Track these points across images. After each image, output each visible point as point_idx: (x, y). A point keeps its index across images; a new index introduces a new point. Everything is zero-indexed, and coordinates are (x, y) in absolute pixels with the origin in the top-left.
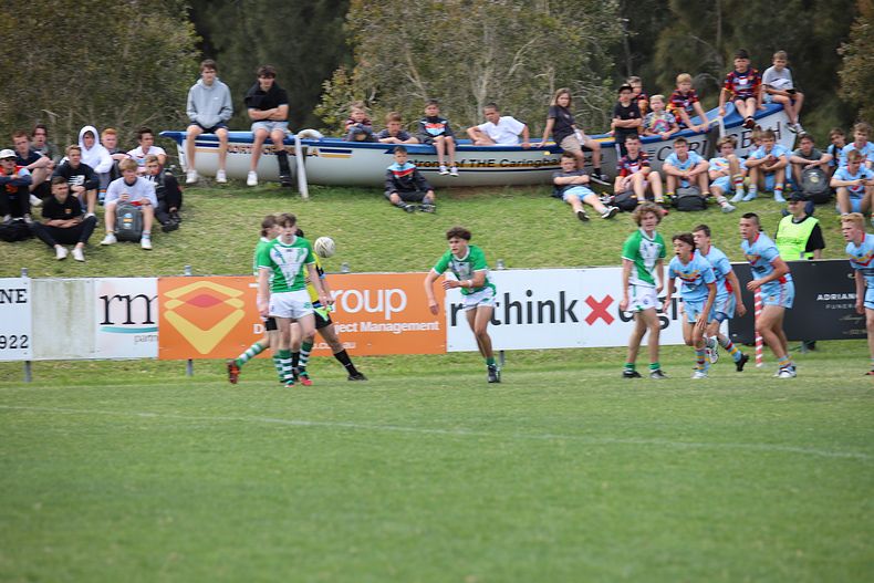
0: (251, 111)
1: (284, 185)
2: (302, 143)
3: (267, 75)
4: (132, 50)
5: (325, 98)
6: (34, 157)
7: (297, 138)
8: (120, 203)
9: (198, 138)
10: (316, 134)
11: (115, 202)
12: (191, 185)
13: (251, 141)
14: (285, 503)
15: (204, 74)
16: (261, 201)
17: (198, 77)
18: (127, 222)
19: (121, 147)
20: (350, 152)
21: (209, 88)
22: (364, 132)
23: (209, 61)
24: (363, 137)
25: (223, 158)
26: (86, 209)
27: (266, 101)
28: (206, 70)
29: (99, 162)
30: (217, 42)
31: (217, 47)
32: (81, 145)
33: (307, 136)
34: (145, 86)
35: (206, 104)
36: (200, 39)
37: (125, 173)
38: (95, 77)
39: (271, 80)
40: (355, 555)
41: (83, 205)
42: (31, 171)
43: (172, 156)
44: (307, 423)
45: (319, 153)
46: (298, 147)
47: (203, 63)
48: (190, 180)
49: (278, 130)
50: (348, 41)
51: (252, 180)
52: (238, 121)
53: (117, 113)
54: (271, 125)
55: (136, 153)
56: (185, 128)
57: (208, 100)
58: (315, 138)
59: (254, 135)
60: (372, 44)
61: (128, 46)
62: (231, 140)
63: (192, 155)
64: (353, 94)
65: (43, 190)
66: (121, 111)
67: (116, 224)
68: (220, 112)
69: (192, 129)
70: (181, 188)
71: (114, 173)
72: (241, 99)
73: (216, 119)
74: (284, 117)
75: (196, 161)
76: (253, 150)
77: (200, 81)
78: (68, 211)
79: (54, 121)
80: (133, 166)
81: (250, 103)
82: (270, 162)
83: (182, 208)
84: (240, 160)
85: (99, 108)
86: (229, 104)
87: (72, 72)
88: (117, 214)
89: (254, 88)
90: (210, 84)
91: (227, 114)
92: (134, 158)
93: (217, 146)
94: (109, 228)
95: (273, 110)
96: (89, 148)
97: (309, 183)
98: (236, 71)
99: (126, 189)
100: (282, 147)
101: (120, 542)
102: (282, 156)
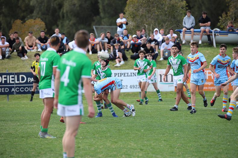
0: (200, 24)
1: (209, 44)
2: (214, 32)
3: (204, 14)
4: (168, 8)
5: (220, 21)
6: (141, 37)
7: (213, 31)
8: (164, 49)
9: (186, 31)
10: (218, 30)
11: (163, 49)
12: (184, 44)
13: (200, 32)
14: (209, 131)
15: (188, 14)
16: (203, 48)
17: (186, 15)
18: (166, 54)
19: (165, 34)
20: (228, 35)
21: (188, 18)
22: (232, 29)
23: (189, 11)
24: (231, 30)
25: (192, 37)
26: (156, 51)
27: (204, 21)
28: (188, 13)
29: (159, 38)
30: (191, 5)
31: (191, 6)
32: (154, 34)
33: (216, 30)
34: (172, 17)
35: (188, 22)
36: (187, 4)
37: (166, 41)
38: (158, 15)
39: (206, 15)
40: (229, 145)
41: (155, 50)
42: (141, 41)
43: (179, 36)
44: (216, 109)
45: (219, 35)
46: (213, 34)
47: (187, 11)
48: (183, 43)
49: (208, 29)
50: (227, 5)
51: (200, 42)
52: (197, 26)
53: (164, 25)
54: (205, 28)
55: (169, 36)
56: (182, 29)
57: (188, 21)
58: (218, 31)
59: (201, 30)
60: (234, 5)
61: (166, 7)
62: (195, 32)
63: (184, 36)
64: (228, 19)
65: (144, 46)
66: (165, 24)
67: (163, 55)
68: (192, 24)
69: (184, 29)
70: (181, 45)
71: (163, 41)
72: (198, 20)
73: (191, 26)
74: (209, 25)
75: (185, 37)
76: (201, 34)
77: (186, 16)
78: (151, 51)
79: (147, 27)
80: (168, 39)
81: (200, 22)
82: (205, 38)
83: (181, 50)
84: (197, 37)
85: (159, 24)
86: (194, 22)
87: (152, 14)
88: (164, 52)
89: (201, 18)
90: (189, 17)
91: (193, 25)
92: (168, 37)
93: (191, 33)
94: (162, 56)
95: (206, 24)
96: (156, 34)
97: (216, 43)
98: (196, 13)
99: (166, 46)
100: (209, 34)
101: (165, 140)
102: (209, 36)
